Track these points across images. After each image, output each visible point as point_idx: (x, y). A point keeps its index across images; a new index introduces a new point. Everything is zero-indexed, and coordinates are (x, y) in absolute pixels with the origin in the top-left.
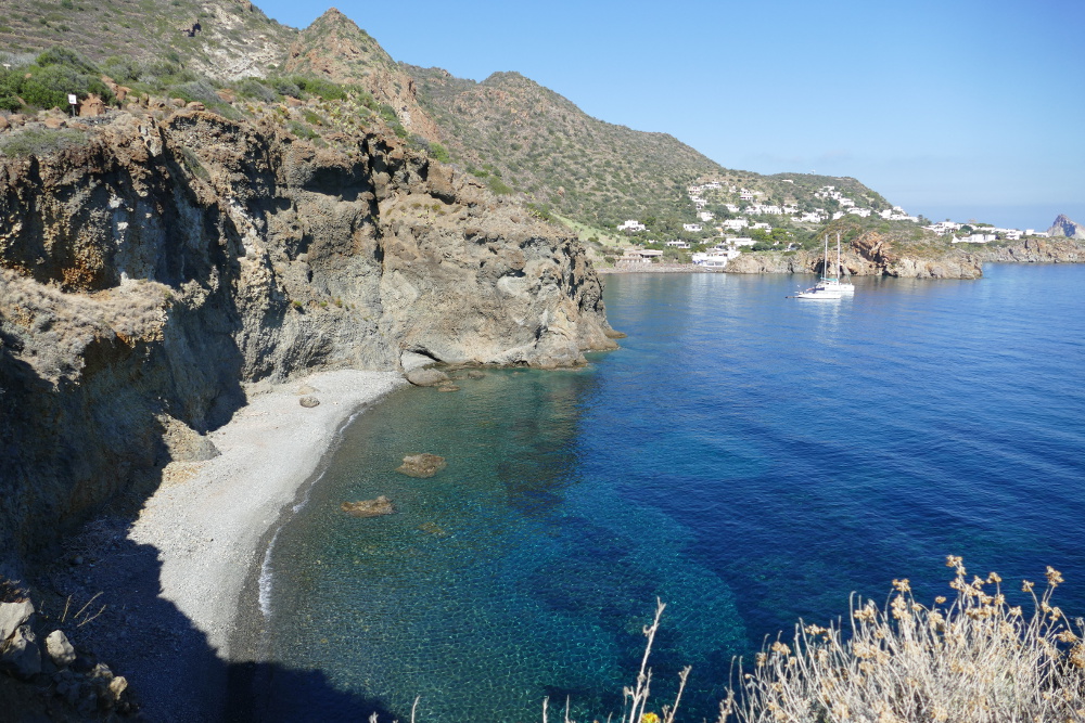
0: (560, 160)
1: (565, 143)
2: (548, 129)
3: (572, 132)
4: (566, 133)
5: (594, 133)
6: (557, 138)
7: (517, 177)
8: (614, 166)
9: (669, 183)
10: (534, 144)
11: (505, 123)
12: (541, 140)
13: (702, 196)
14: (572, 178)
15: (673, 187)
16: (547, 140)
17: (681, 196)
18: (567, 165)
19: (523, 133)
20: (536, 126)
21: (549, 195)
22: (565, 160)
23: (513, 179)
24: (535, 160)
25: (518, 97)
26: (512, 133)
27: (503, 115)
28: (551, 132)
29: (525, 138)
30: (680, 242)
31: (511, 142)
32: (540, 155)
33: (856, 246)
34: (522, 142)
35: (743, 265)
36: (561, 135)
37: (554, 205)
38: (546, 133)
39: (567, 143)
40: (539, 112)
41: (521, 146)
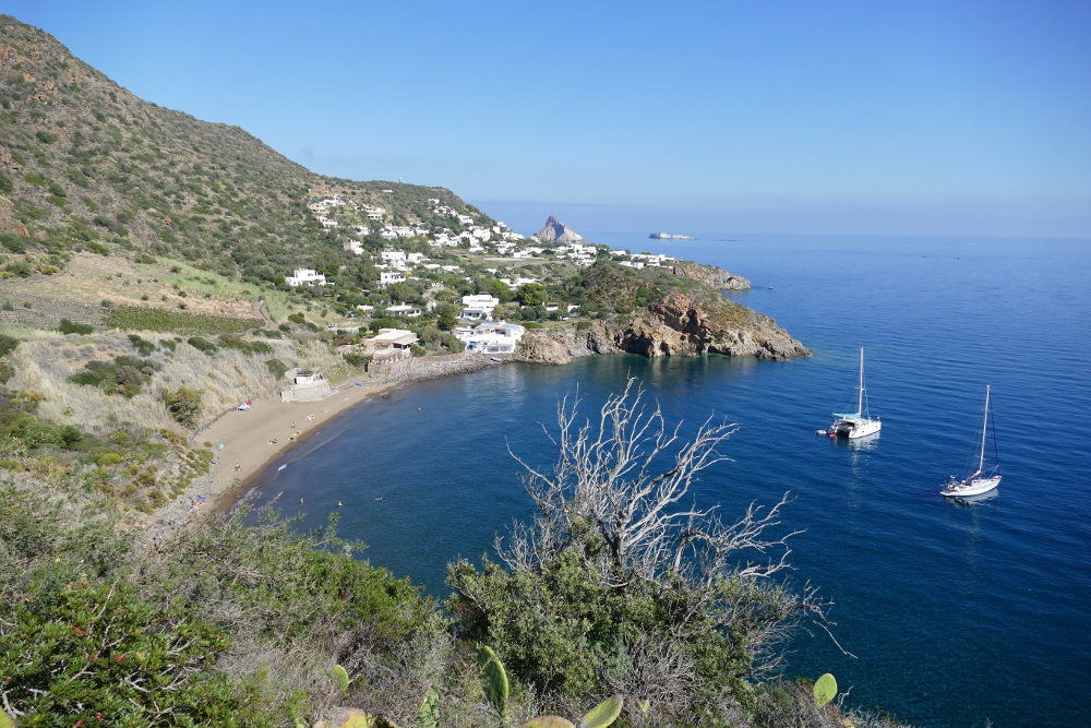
0: (128, 163)
1: (126, 135)
2: (93, 111)
3: (129, 119)
4: (122, 120)
5: (159, 121)
6: (111, 126)
7: (91, 196)
8: (207, 174)
9: (286, 200)
10: (78, 134)
11: (17, 98)
12: (86, 129)
13: (330, 216)
14: (159, 193)
15: (291, 204)
16: (97, 129)
17: (305, 217)
18: (142, 171)
19: (54, 116)
20: (74, 106)
21: (152, 226)
22: (137, 163)
23: (87, 201)
24: (86, 162)
25: (29, 56)
26: (35, 115)
27: (10, 83)
28: (100, 117)
29: (61, 125)
30: (403, 307)
31: (35, 129)
32: (92, 153)
33: (660, 312)
34: (54, 131)
35: (547, 350)
36: (116, 122)
37: (170, 245)
38: (92, 119)
39: (130, 135)
40: (69, 83)
41: (56, 138)
